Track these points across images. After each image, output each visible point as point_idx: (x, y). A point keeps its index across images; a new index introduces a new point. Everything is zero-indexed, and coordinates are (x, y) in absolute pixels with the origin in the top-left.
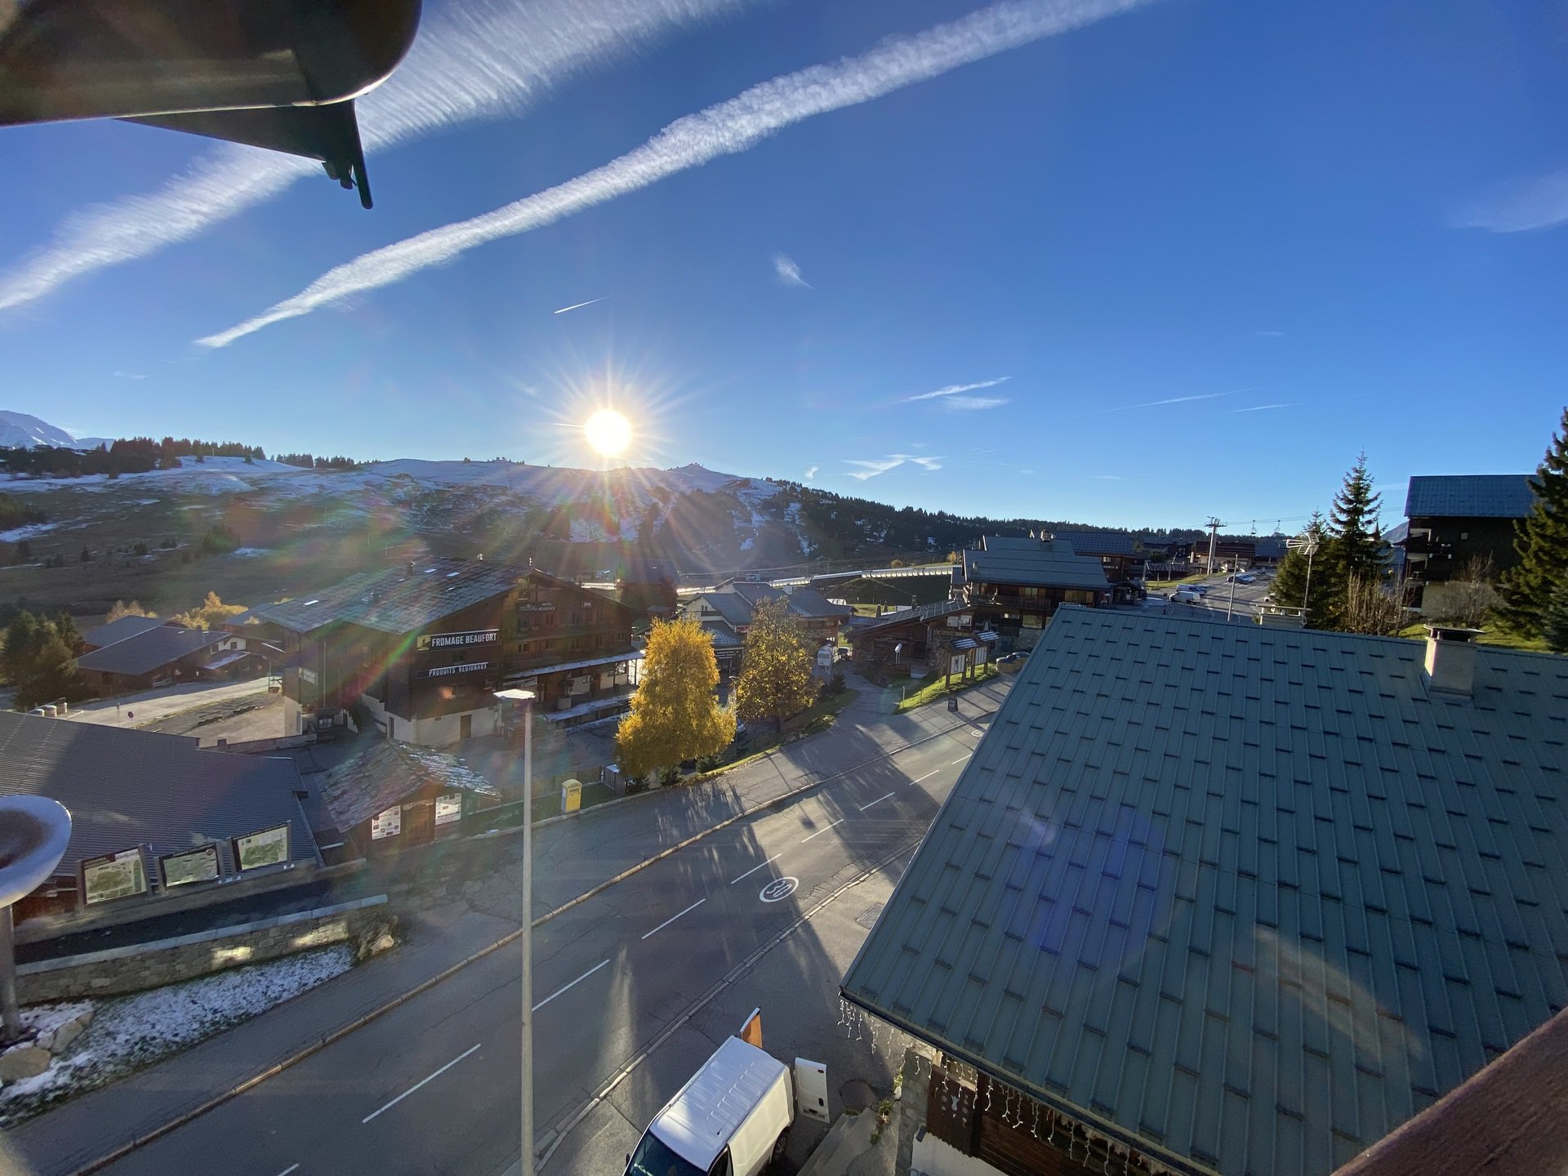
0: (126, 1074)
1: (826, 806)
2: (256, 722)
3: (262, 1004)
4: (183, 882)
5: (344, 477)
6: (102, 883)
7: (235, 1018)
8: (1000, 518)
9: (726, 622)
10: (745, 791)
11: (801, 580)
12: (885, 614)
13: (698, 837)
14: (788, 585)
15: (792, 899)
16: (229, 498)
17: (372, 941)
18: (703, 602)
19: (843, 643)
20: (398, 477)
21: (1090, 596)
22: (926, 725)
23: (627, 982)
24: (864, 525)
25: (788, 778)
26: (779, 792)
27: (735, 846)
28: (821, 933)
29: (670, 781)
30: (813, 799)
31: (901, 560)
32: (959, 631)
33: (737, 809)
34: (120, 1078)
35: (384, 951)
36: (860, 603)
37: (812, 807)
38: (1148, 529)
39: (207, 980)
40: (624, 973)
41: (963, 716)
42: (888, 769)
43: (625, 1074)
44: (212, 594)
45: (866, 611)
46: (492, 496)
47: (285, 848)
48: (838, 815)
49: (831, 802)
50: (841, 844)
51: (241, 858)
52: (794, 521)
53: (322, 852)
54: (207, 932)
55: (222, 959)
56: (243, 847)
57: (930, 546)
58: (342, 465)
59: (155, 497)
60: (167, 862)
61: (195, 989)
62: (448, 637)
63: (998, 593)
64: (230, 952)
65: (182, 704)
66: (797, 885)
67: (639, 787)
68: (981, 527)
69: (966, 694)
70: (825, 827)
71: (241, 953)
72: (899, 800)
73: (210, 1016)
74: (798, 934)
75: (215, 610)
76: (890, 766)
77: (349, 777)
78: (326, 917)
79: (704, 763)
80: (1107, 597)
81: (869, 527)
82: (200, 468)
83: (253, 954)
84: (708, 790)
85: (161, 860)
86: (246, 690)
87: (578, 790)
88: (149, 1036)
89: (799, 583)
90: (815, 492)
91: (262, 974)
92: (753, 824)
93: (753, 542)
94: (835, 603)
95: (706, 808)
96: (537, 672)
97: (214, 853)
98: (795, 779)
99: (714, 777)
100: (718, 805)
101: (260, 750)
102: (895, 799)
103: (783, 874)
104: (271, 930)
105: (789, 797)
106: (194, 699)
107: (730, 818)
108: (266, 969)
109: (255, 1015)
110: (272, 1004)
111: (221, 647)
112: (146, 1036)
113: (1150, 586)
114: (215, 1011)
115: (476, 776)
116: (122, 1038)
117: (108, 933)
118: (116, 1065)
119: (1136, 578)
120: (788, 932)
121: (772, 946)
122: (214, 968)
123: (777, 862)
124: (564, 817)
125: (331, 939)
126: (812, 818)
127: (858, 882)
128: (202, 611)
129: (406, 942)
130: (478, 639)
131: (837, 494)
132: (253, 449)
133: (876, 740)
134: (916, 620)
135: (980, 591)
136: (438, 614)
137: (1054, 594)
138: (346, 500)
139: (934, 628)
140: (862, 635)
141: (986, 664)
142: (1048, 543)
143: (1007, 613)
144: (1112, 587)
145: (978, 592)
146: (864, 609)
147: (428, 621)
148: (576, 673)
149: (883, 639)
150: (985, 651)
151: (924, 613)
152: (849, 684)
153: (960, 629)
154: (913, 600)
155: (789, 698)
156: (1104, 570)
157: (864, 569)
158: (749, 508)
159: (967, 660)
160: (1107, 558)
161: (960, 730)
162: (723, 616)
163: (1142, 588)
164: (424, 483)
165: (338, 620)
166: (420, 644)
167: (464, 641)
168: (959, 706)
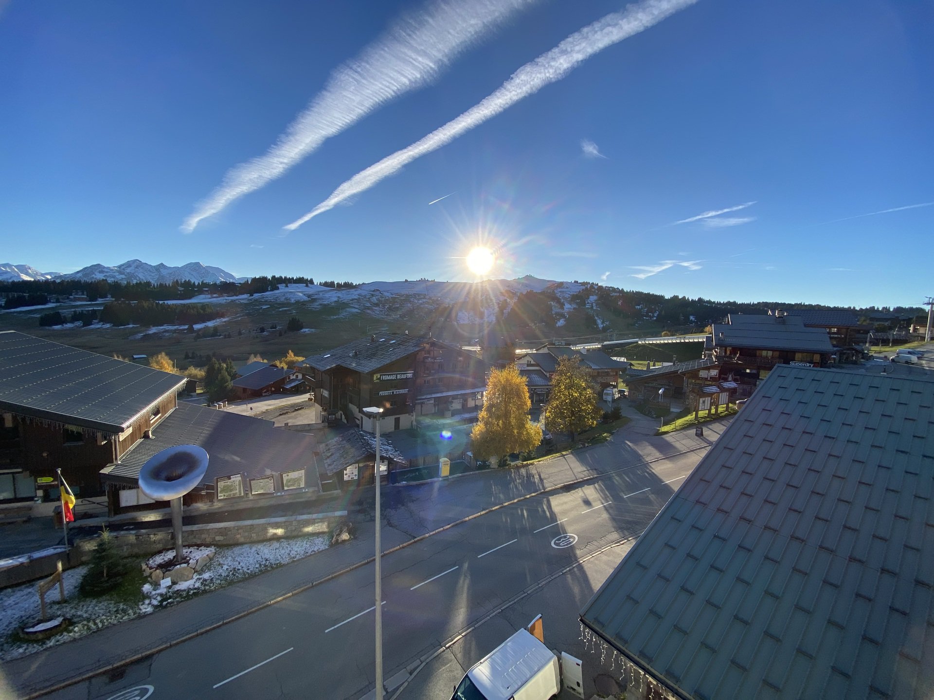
0: (224, 586)
1: (600, 492)
2: (304, 415)
3: (287, 559)
4: (259, 492)
5: (349, 292)
6: (226, 489)
7: (275, 564)
8: (746, 302)
9: (542, 370)
10: (546, 476)
11: (595, 345)
12: (654, 367)
13: (515, 501)
14: (584, 348)
15: (572, 548)
16: (299, 304)
17: (339, 535)
18: (528, 358)
19: (622, 386)
20: (374, 291)
21: (817, 358)
22: (677, 445)
23: (467, 581)
24: (642, 309)
25: (575, 471)
26: (568, 480)
27: (538, 510)
28: (589, 573)
29: (503, 464)
30: (591, 486)
31: (669, 331)
32: (709, 381)
33: (541, 487)
34: (222, 587)
35: (344, 541)
36: (636, 360)
37: (590, 492)
38: (874, 307)
39: (265, 543)
40: (466, 576)
41: (708, 440)
42: (647, 473)
43: (461, 636)
44: (290, 351)
45: (639, 365)
46: (418, 300)
47: (304, 480)
48: (608, 499)
49: (604, 490)
50: (609, 518)
51: (284, 483)
52: (592, 307)
53: (322, 485)
54: (265, 519)
55: (272, 534)
56: (285, 478)
57: (692, 322)
58: (348, 286)
59: (268, 305)
60: (252, 482)
61: (259, 547)
62: (389, 375)
63: (740, 354)
64: (275, 530)
65: (274, 404)
66: (576, 540)
67: (484, 466)
68: (732, 308)
69: (711, 424)
70: (598, 506)
71: (280, 532)
72: (653, 493)
73: (264, 562)
74: (574, 572)
75: (291, 359)
76: (648, 470)
77: (335, 447)
78: (318, 519)
79: (524, 456)
80: (834, 358)
81: (646, 310)
82: (287, 290)
83: (285, 533)
84: (524, 473)
85: (250, 480)
86: (301, 399)
87: (448, 464)
88: (237, 568)
89: (594, 347)
90: (607, 288)
91: (289, 544)
92: (550, 498)
93: (565, 321)
94: (618, 360)
95: (522, 484)
96: (434, 396)
97: (272, 480)
98: (580, 472)
99: (527, 465)
100: (529, 483)
101: (303, 429)
102: (650, 493)
103: (567, 531)
104: (294, 522)
105: (575, 483)
106: (279, 402)
107: (536, 492)
108: (290, 542)
109: (284, 565)
110: (291, 560)
111: (292, 377)
112: (235, 568)
113: (874, 350)
114: (267, 560)
115: (396, 451)
116: (225, 567)
117: (226, 514)
118: (221, 581)
119: (861, 344)
120: (568, 569)
121: (557, 575)
122: (268, 537)
123: (565, 523)
124: (441, 479)
125: (321, 531)
126: (590, 498)
127: (619, 544)
128: (286, 360)
129: (355, 538)
130: (403, 377)
131: (622, 289)
132: (309, 280)
133: (640, 452)
134: (676, 372)
135: (726, 353)
136: (384, 363)
137: (786, 356)
138: (350, 304)
139: (689, 378)
140: (635, 380)
141: (728, 405)
142: (781, 319)
143: (748, 369)
144: (838, 351)
145: (724, 354)
146: (638, 364)
147: (379, 366)
148: (454, 397)
149: (650, 385)
150: (726, 395)
151: (682, 367)
152: (624, 413)
153: (709, 379)
154: (674, 359)
155: (579, 420)
156: (831, 338)
157: (640, 337)
158: (562, 300)
159: (712, 401)
160: (835, 329)
161: (703, 449)
162: (541, 367)
163: (866, 352)
164: (386, 294)
165: (338, 365)
166: (375, 378)
167: (397, 377)
168: (704, 433)
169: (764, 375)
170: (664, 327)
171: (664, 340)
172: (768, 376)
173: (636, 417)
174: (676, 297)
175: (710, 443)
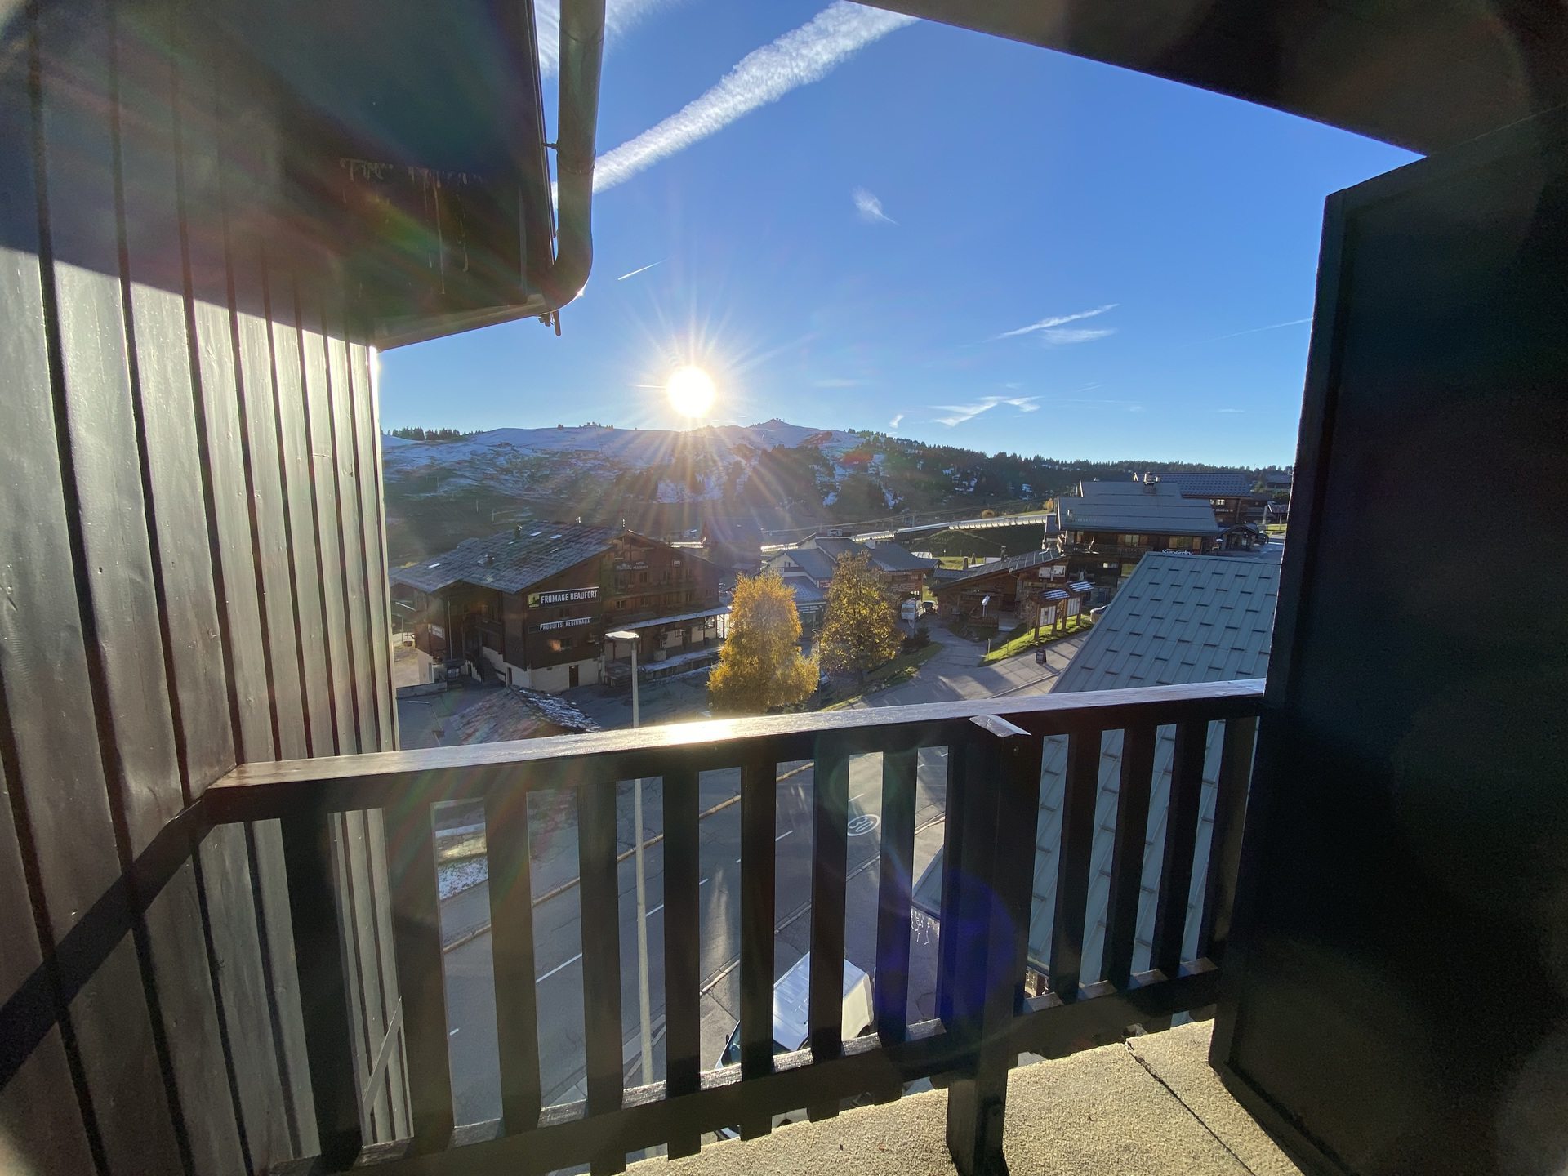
5: (452, 447)
8: (1103, 461)
9: (808, 577)
11: (885, 534)
12: (973, 566)
13: (785, 776)
14: (872, 539)
15: (874, 835)
18: (786, 558)
19: (928, 596)
20: (499, 446)
21: (1197, 542)
22: (1011, 677)
23: (724, 899)
24: (952, 474)
31: (993, 510)
32: (1053, 582)
36: (947, 556)
38: (1274, 466)
40: (721, 891)
43: (724, 974)
45: (952, 564)
46: (585, 461)
52: (878, 472)
57: (1025, 494)
58: (449, 436)
62: (554, 594)
63: (1095, 541)
66: (879, 822)
68: (1084, 472)
69: (1056, 645)
78: (468, 834)
80: (1220, 543)
81: (958, 476)
89: (883, 537)
90: (900, 442)
93: (836, 496)
94: (920, 556)
103: (865, 812)
113: (1272, 530)
115: (586, 717)
119: (1255, 522)
120: (870, 863)
123: (860, 800)
125: (474, 852)
130: (581, 596)
131: (923, 443)
133: (960, 691)
134: (1005, 571)
135: (1075, 540)
136: (545, 574)
137: (1158, 541)
138: (455, 470)
139: (1024, 580)
140: (948, 588)
141: (1079, 616)
142: (1151, 487)
143: (1106, 562)
144: (1226, 532)
145: (1073, 542)
146: (950, 561)
147: (536, 580)
148: (670, 627)
149: (969, 592)
150: (1078, 602)
151: (1014, 564)
152: (933, 637)
153: (1052, 580)
154: (1003, 551)
155: (871, 651)
156: (1216, 514)
157: (950, 519)
158: (831, 462)
159: (1058, 611)
160: (1223, 500)
161: (1047, 681)
162: (806, 572)
163: (1261, 532)
164: (523, 451)
165: (459, 581)
166: (530, 601)
167: (569, 598)
168: (1048, 658)
169: (1128, 571)
170: (984, 503)
171: (986, 522)
172: (1133, 571)
173: (950, 642)
174: (1002, 455)
175: (1057, 672)
